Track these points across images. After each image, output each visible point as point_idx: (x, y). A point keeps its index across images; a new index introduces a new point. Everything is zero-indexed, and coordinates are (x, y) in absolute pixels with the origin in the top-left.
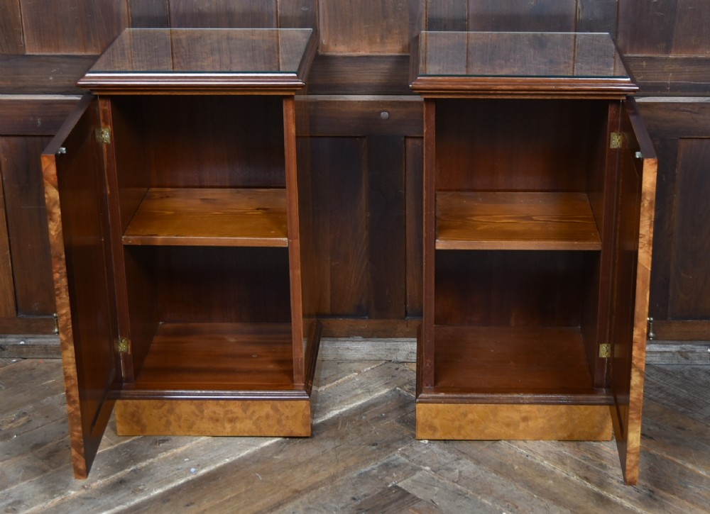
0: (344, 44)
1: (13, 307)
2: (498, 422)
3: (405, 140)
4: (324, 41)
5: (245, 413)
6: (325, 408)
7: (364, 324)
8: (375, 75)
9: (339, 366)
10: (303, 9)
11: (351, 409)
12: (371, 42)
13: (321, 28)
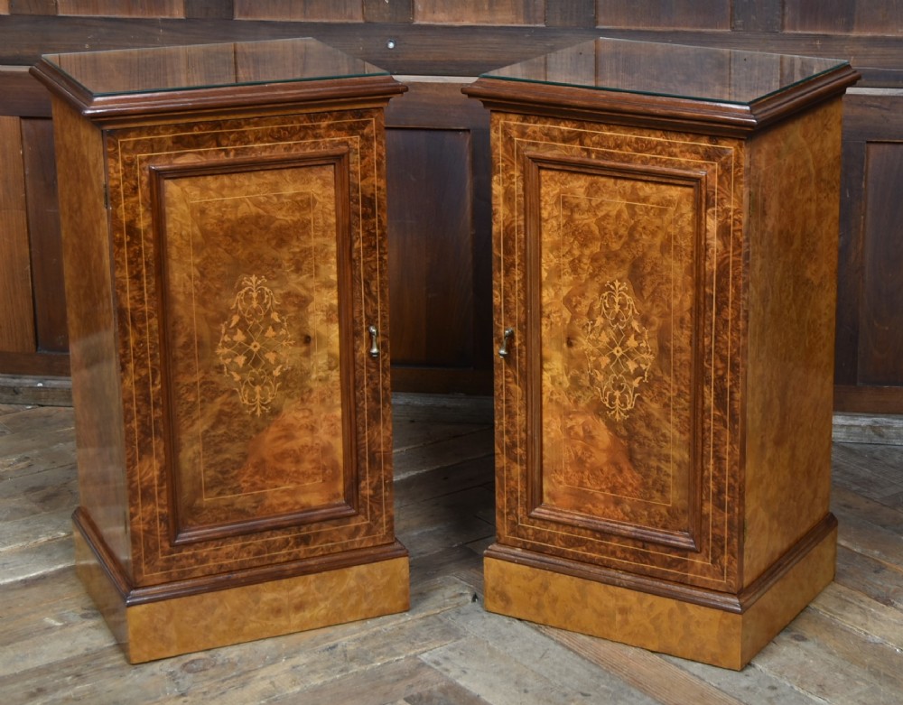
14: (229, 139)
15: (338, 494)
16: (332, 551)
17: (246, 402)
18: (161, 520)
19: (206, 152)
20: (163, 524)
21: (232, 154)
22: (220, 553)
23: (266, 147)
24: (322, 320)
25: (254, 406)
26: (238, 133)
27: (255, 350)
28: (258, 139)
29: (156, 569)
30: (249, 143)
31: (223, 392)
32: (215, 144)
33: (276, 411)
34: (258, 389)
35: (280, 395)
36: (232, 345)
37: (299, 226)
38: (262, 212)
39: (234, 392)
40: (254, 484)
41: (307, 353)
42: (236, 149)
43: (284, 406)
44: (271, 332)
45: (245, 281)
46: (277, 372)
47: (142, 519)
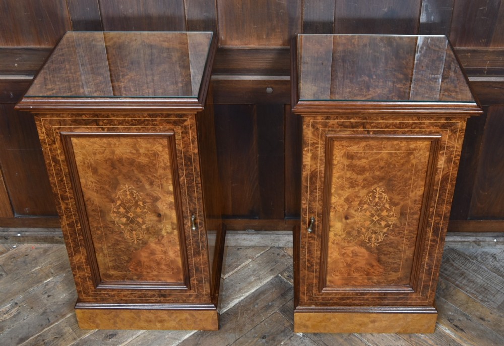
0: (238, 40)
1: (11, 211)
2: (353, 323)
3: (285, 107)
4: (222, 37)
5: (171, 317)
7: (256, 223)
8: (262, 62)
9: (239, 252)
11: (247, 297)
12: (259, 38)
13: (220, 28)
14: (103, 122)
17: (128, 237)
18: (89, 279)
19: (91, 128)
21: (106, 130)
22: (120, 294)
23: (125, 128)
24: (166, 208)
25: (133, 239)
26: (108, 120)
27: (131, 216)
28: (119, 124)
29: (89, 296)
30: (115, 125)
31: (116, 232)
32: (95, 124)
33: (145, 243)
34: (134, 232)
35: (146, 237)
36: (118, 213)
37: (150, 165)
38: (128, 157)
39: (121, 233)
40: (136, 270)
41: (160, 221)
42: (108, 128)
43: (149, 241)
44: (138, 210)
45: (122, 186)
46: (144, 227)
47: (80, 277)
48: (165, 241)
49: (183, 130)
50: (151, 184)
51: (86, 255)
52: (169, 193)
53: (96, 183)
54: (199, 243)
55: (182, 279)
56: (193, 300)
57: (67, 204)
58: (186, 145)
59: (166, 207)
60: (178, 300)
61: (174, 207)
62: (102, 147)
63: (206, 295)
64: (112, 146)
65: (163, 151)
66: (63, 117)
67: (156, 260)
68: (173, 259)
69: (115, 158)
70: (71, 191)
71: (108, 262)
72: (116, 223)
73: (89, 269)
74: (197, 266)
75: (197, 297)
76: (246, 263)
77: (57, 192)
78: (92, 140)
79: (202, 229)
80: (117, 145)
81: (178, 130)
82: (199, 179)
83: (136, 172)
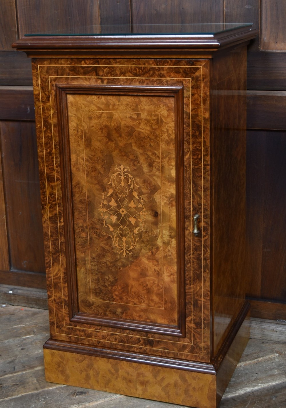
0: (283, 42)
1: (7, 263)
4: (265, 39)
5: (156, 379)
6: (239, 383)
9: (263, 345)
10: (247, 7)
11: (264, 388)
13: (264, 26)
14: (103, 71)
15: (175, 320)
16: (167, 355)
17: (117, 245)
18: (65, 304)
19: (90, 79)
20: (66, 307)
21: (105, 81)
22: (98, 334)
23: (127, 79)
24: (165, 203)
25: (122, 249)
26: (109, 67)
27: (123, 214)
28: (123, 73)
29: (62, 332)
30: (116, 75)
31: (103, 236)
32: (95, 74)
33: (136, 256)
34: (124, 239)
35: (138, 247)
36: (108, 207)
37: (151, 136)
38: (127, 124)
39: (109, 238)
40: (121, 299)
41: (156, 224)
42: (108, 79)
43: (140, 254)
44: (132, 205)
45: (116, 168)
46: (136, 231)
47: (55, 301)
48: (159, 255)
49: (194, 82)
50: (151, 165)
51: (65, 266)
52: (170, 180)
53: (87, 160)
54: (201, 260)
55: (176, 320)
56: (187, 356)
57: (53, 188)
58: (196, 105)
59: (165, 201)
60: (169, 353)
61: (174, 203)
62: (99, 109)
63: (205, 349)
64: (111, 107)
65: (168, 116)
66: (61, 64)
67: (147, 285)
68: (167, 286)
69: (113, 125)
70: (59, 169)
71: (89, 282)
72: (104, 223)
73: (66, 289)
74: (197, 298)
75: (192, 350)
76: (270, 356)
77: (44, 169)
78: (90, 98)
79: (206, 238)
80: (116, 107)
81: (188, 82)
82: (208, 158)
83: (134, 147)
